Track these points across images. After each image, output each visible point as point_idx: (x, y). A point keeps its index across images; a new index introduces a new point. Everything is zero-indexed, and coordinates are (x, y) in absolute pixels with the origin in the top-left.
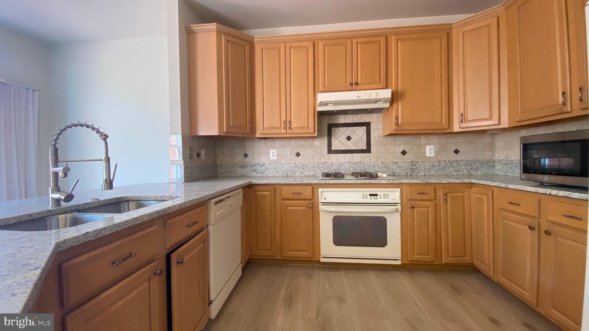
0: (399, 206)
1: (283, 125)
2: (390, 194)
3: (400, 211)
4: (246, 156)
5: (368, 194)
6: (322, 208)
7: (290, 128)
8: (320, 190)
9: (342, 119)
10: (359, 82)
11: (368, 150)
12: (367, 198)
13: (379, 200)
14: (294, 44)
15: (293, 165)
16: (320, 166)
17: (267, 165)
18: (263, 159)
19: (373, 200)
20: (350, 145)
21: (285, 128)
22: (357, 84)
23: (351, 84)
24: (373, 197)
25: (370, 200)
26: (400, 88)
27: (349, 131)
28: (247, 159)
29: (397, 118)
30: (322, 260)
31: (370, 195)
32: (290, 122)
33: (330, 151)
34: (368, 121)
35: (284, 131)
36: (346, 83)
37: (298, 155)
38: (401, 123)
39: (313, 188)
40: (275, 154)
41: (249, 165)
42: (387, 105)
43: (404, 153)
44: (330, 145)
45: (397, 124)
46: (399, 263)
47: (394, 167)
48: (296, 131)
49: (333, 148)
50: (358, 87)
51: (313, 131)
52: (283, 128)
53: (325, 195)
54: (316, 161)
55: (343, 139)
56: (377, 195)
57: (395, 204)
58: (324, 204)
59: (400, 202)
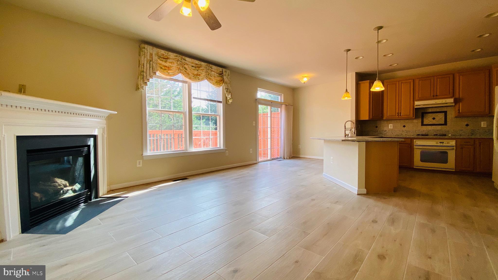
0: (455, 148)
1: (397, 114)
2: (450, 142)
3: (455, 149)
4: (377, 127)
5: (439, 142)
6: (415, 147)
7: (401, 115)
8: (415, 140)
9: (430, 110)
10: (438, 95)
11: (445, 124)
12: (438, 144)
13: (444, 145)
14: (403, 81)
15: (401, 131)
16: (416, 131)
17: (387, 131)
18: (385, 129)
19: (441, 145)
20: (434, 122)
21: (398, 115)
22: (437, 96)
23: (434, 96)
24: (441, 143)
25: (439, 144)
26: (461, 97)
27: (434, 115)
28: (377, 128)
29: (459, 110)
30: (415, 167)
31: (440, 143)
32: (401, 113)
33: (423, 124)
34: (445, 110)
35: (398, 117)
36: (431, 95)
37: (404, 126)
38: (461, 112)
39: (411, 140)
40: (392, 126)
41: (378, 131)
42: (454, 104)
43: (467, 125)
44: (422, 122)
45: (459, 112)
46: (454, 170)
47: (461, 132)
48: (404, 116)
49: (424, 123)
50: (438, 97)
51: (412, 116)
52: (397, 116)
53: (417, 142)
54: (415, 129)
55: (431, 119)
56: (443, 143)
57: (453, 146)
58: (416, 145)
59: (455, 145)
